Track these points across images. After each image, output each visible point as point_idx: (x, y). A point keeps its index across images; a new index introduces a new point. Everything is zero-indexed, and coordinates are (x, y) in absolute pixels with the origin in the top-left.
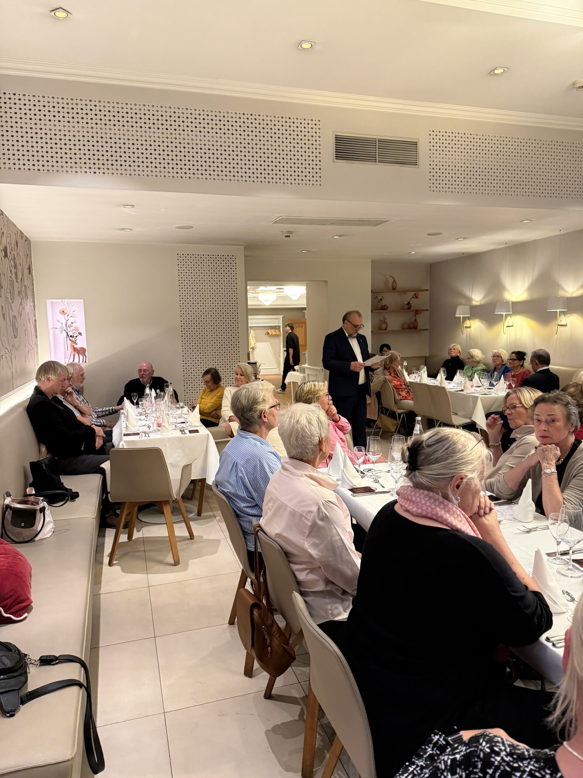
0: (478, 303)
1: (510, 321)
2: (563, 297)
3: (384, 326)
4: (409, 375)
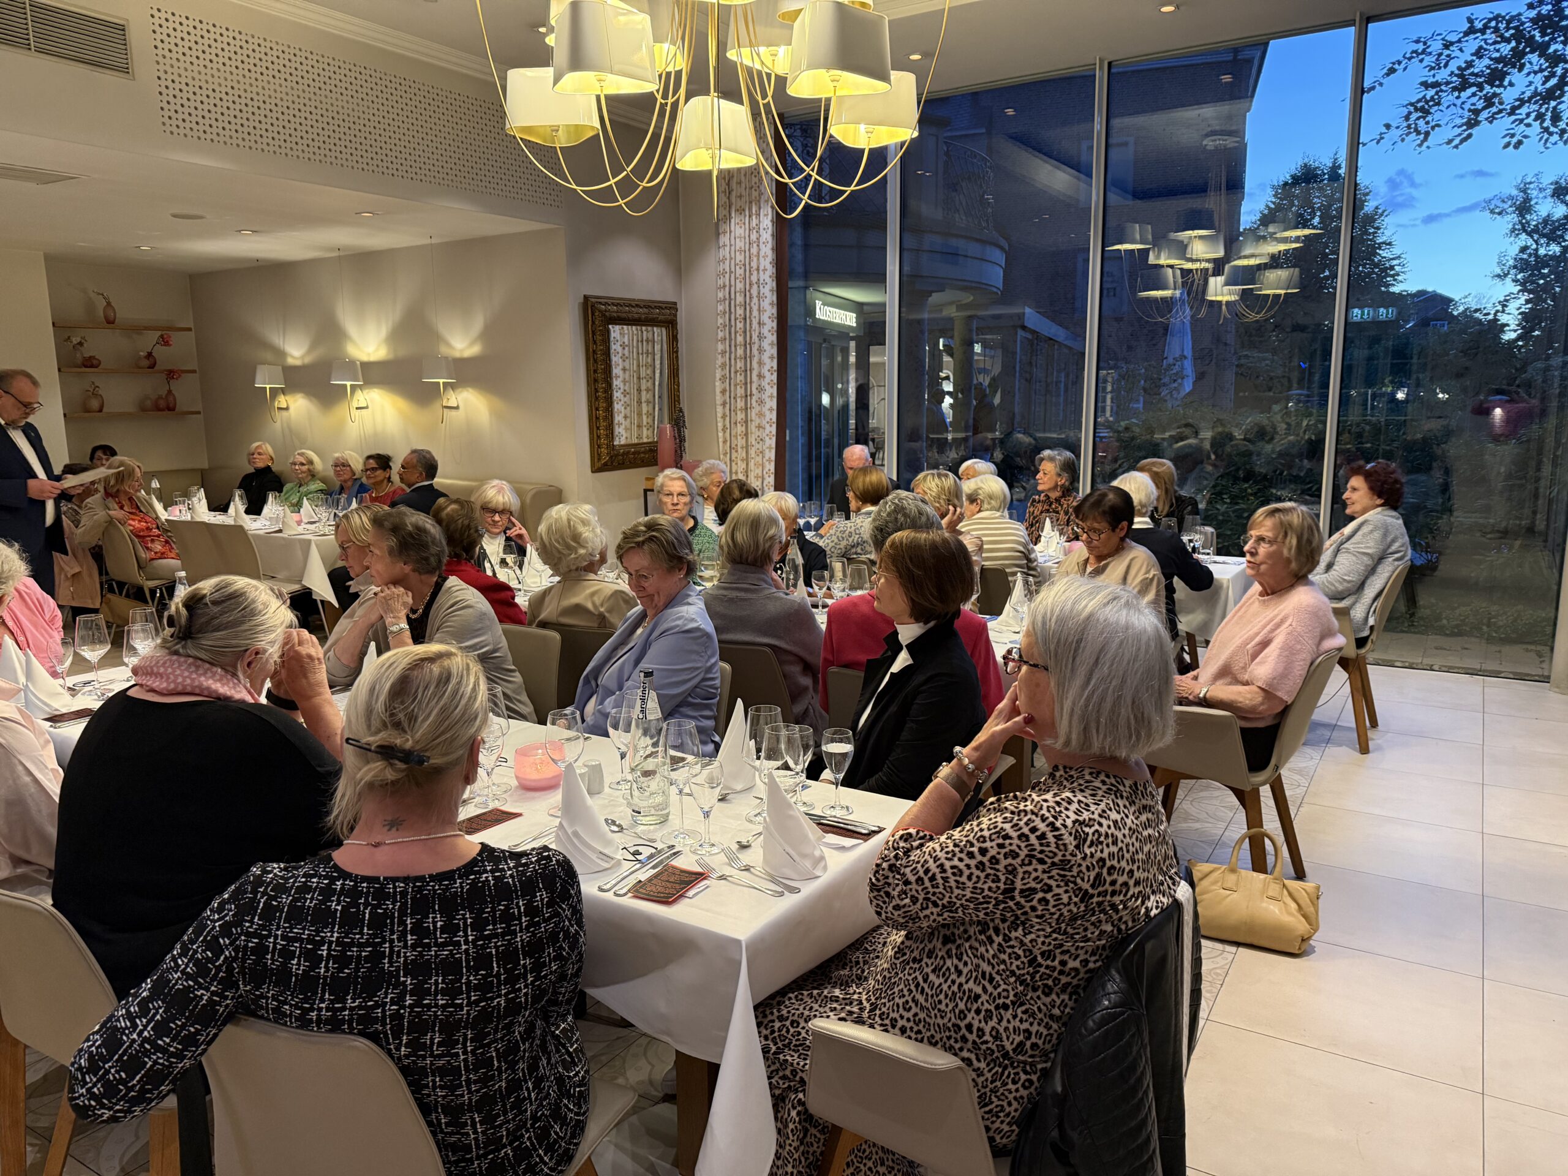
0: (298, 363)
1: (362, 397)
2: (446, 358)
3: (95, 404)
4: (165, 508)
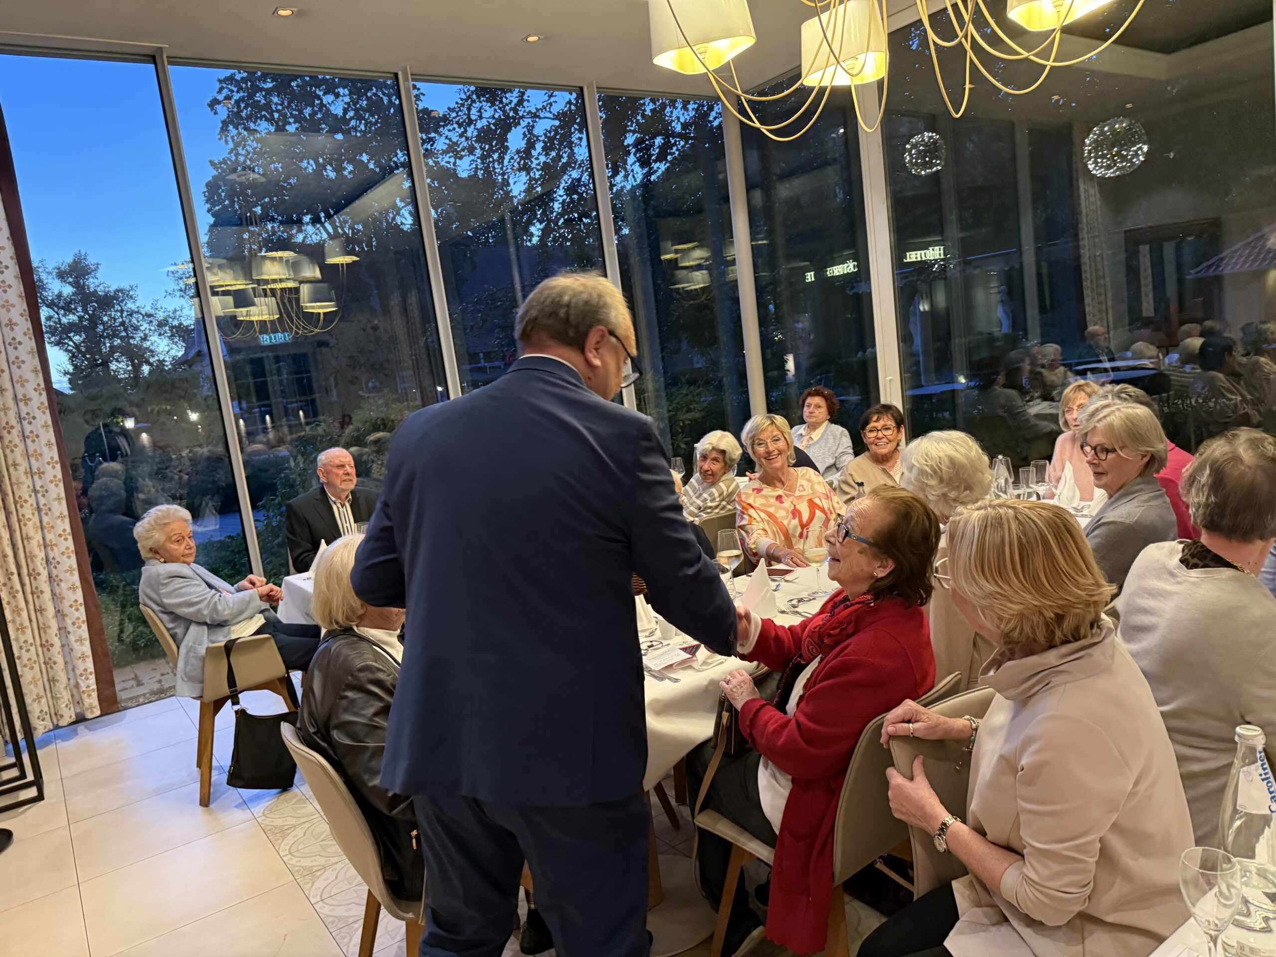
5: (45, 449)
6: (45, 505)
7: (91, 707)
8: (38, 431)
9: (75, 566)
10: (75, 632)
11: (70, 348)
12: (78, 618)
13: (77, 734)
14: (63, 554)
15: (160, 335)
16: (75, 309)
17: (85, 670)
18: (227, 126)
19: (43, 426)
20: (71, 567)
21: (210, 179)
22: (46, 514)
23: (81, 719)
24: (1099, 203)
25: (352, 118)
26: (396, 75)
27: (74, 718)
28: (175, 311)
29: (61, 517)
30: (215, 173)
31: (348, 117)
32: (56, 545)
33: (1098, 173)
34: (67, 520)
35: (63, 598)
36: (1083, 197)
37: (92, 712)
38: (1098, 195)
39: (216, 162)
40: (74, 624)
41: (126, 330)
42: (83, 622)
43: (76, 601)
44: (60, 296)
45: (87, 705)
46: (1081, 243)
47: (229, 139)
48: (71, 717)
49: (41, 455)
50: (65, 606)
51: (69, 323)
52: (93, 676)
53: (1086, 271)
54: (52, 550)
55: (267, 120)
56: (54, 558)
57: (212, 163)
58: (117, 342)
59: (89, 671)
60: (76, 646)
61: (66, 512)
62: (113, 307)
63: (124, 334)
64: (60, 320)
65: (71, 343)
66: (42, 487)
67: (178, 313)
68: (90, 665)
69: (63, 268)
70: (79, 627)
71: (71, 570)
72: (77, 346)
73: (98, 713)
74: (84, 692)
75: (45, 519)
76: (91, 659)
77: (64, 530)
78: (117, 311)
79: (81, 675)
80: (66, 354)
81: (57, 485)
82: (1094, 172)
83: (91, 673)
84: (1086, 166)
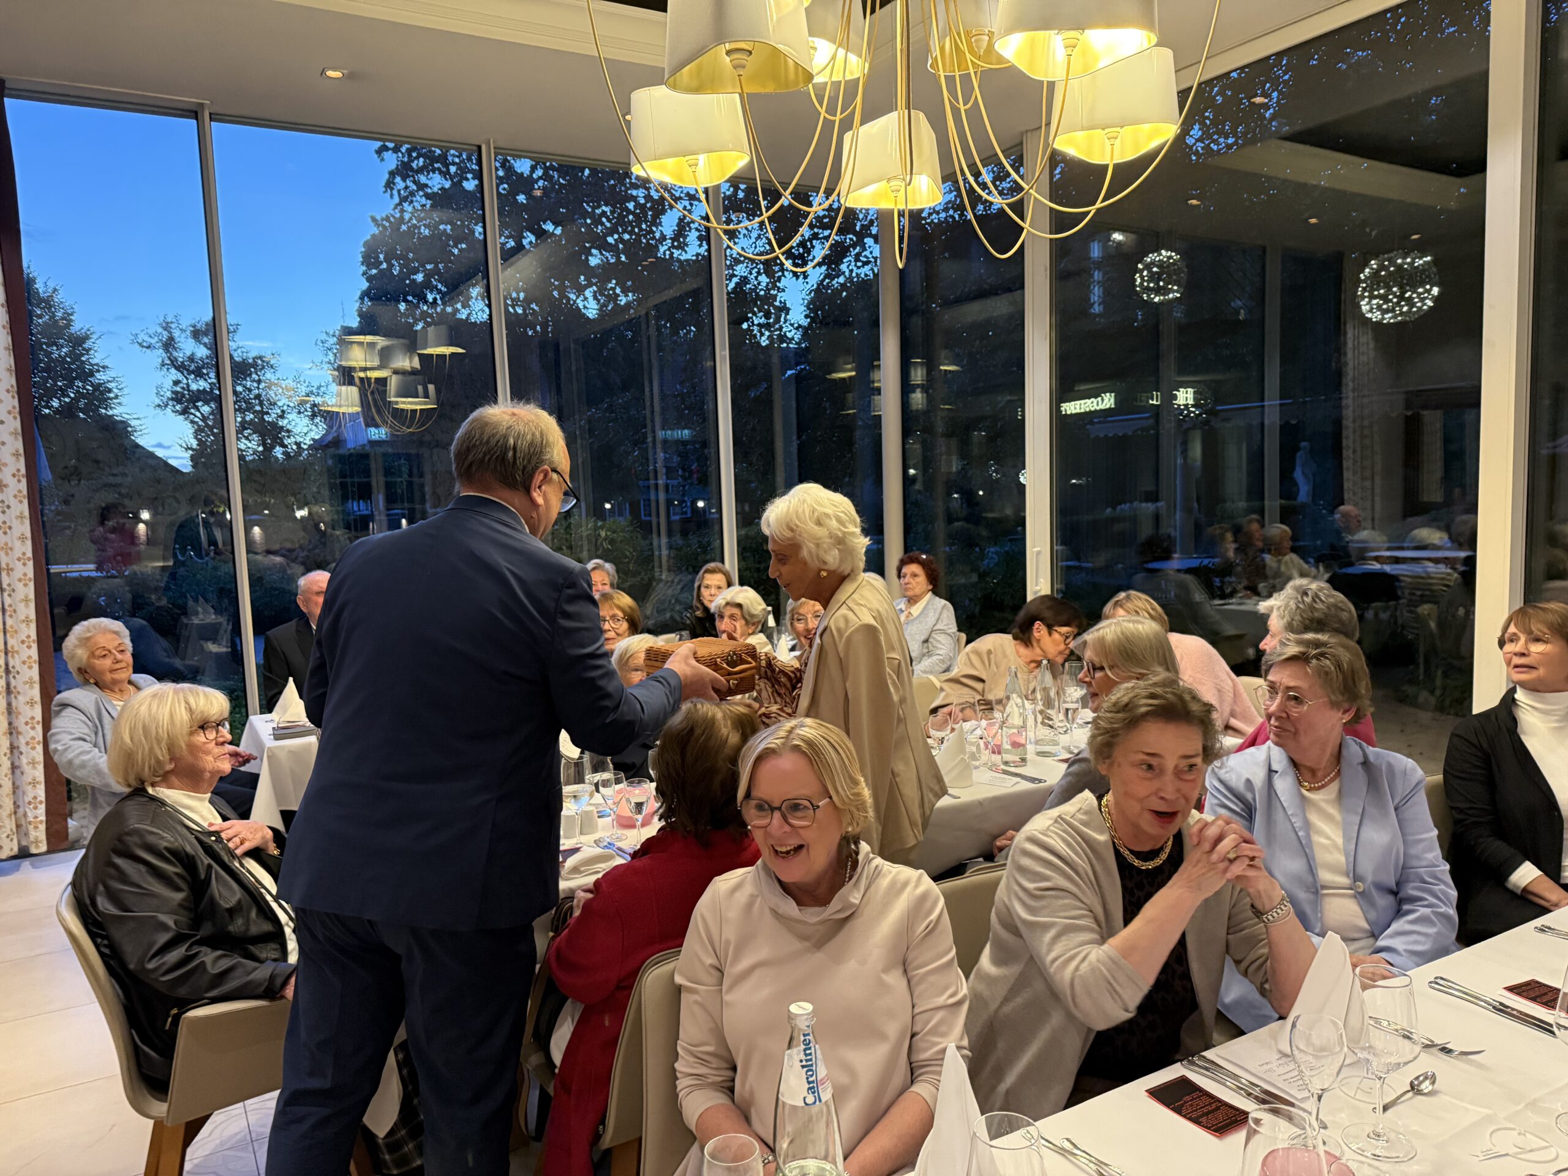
5: (17, 544)
6: (10, 606)
7: (37, 842)
8: (11, 521)
9: (36, 678)
10: (27, 753)
11: (196, 419)
12: (33, 738)
13: (18, 870)
14: (24, 663)
15: (299, 413)
16: (208, 374)
17: (35, 798)
18: (394, 178)
19: (17, 517)
20: (31, 678)
21: (369, 237)
22: (11, 616)
23: (24, 854)
24: (1372, 354)
25: (540, 178)
26: (479, 147)
27: (16, 850)
28: (319, 388)
29: (27, 621)
30: (376, 231)
31: (535, 176)
32: (17, 652)
33: (1376, 316)
34: (33, 626)
35: (19, 713)
36: (1350, 344)
37: (37, 847)
38: (1372, 345)
39: (378, 218)
40: (27, 743)
41: (261, 404)
42: (39, 743)
43: (33, 718)
44: (191, 359)
45: (32, 839)
46: (1344, 402)
47: (395, 192)
48: (12, 850)
49: (11, 549)
50: (20, 723)
51: (198, 390)
52: (43, 806)
53: (1347, 438)
54: (13, 657)
55: (441, 172)
56: (13, 667)
57: (374, 219)
58: (250, 416)
59: (39, 799)
60: (27, 769)
61: (33, 616)
62: (250, 375)
63: (258, 408)
64: (188, 385)
65: (198, 414)
66: (9, 585)
67: (322, 389)
68: (41, 792)
69: (199, 326)
70: (33, 748)
71: (31, 682)
72: (204, 419)
73: (43, 848)
74: (30, 823)
75: (9, 622)
76: (43, 786)
77: (29, 637)
78: (254, 381)
79: (30, 803)
80: (190, 425)
81: (26, 585)
82: (1369, 315)
83: (41, 802)
84: (1360, 307)
